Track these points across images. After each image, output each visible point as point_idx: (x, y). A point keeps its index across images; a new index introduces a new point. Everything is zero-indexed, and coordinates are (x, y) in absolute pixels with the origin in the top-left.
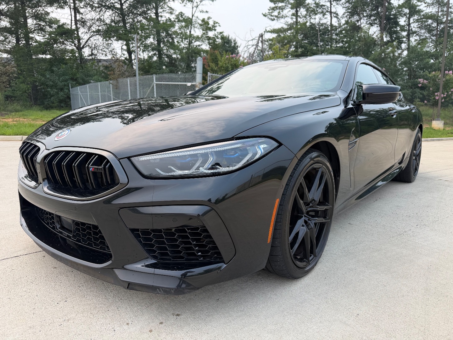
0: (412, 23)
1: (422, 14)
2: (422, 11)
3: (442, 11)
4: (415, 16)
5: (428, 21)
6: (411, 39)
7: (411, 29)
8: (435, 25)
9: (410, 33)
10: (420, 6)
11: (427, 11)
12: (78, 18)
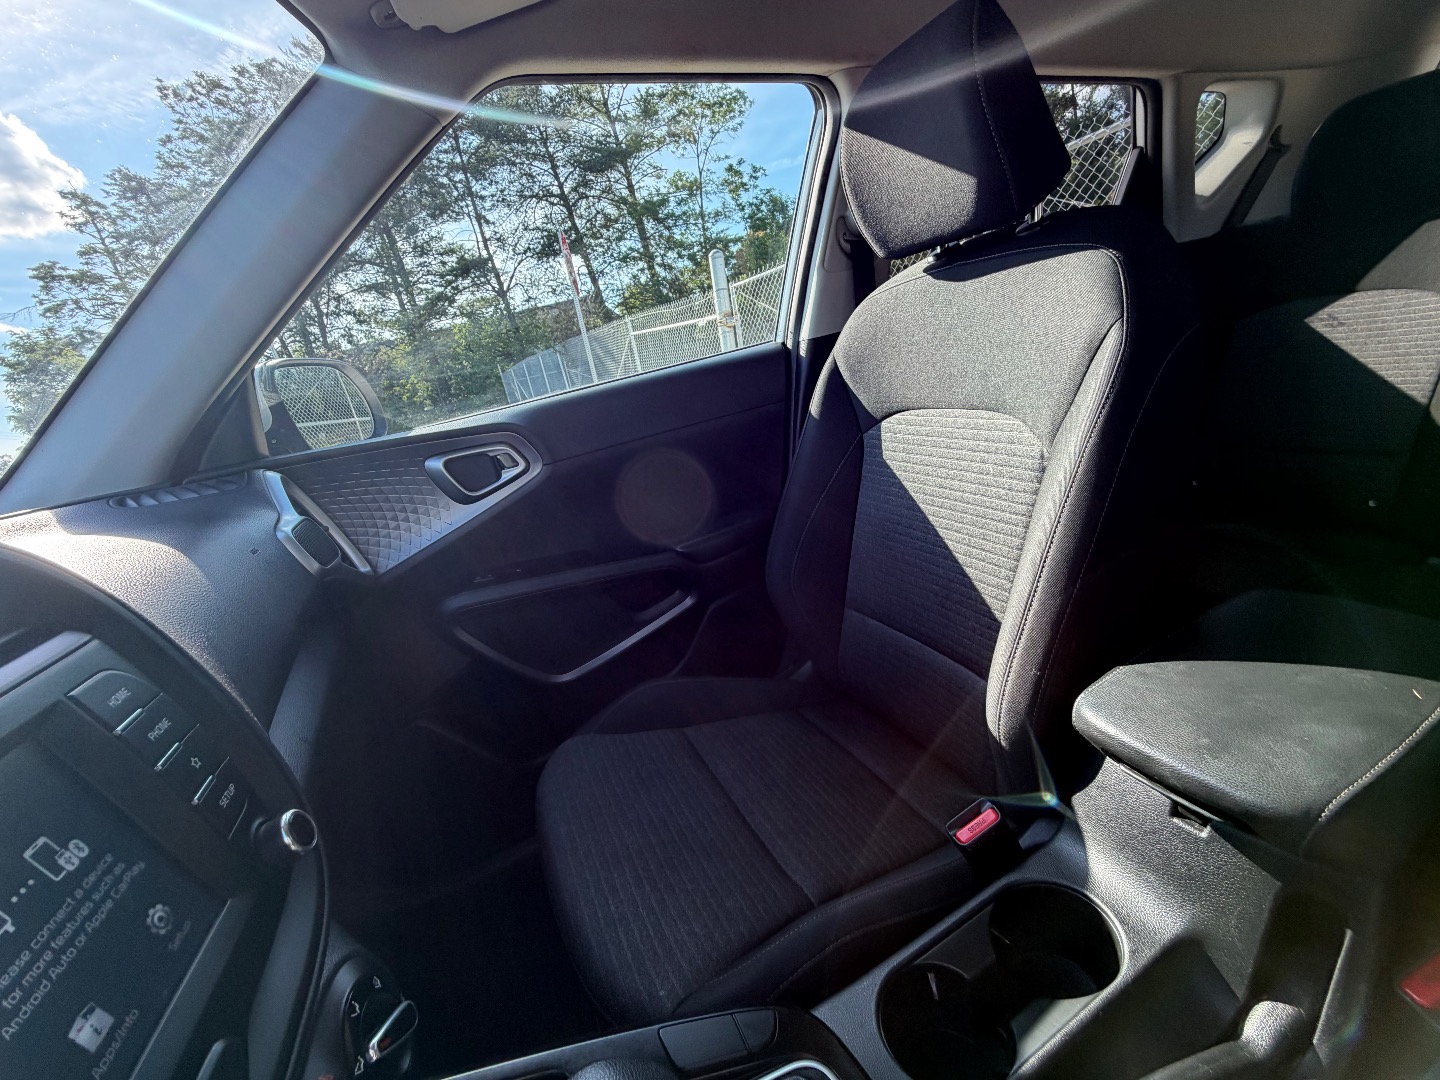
12: (488, 235)
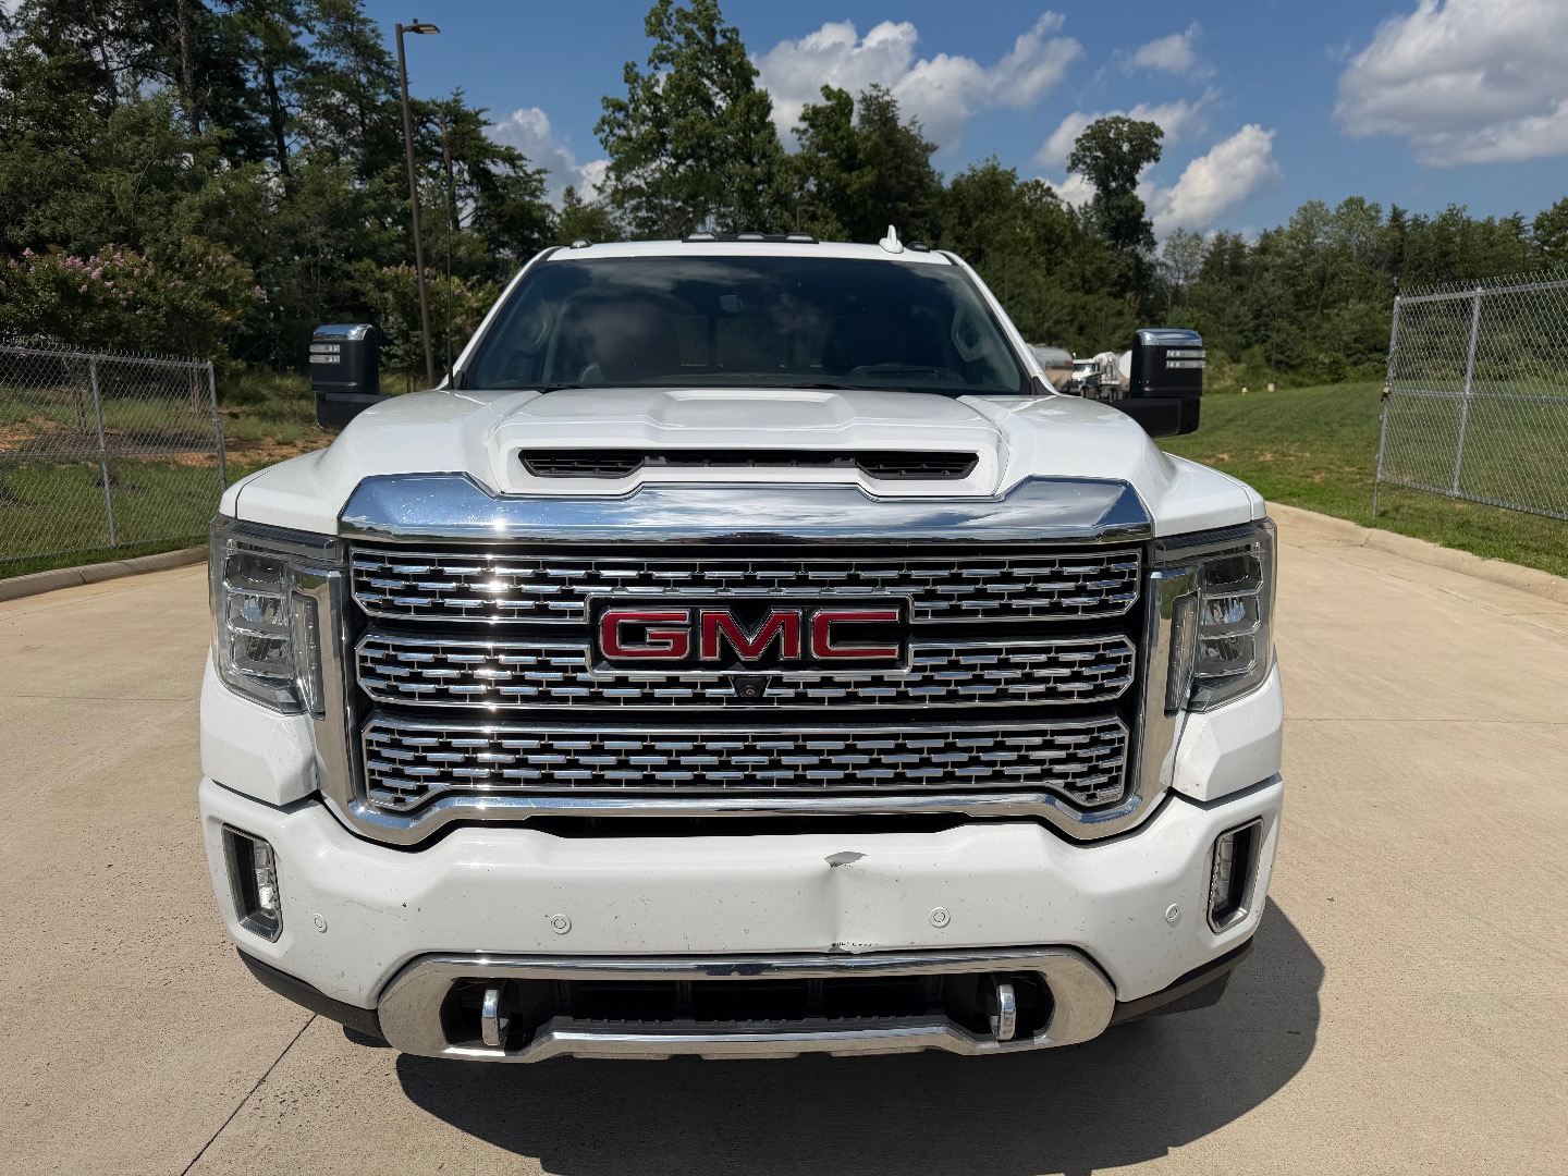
0: (280, 88)
1: (309, 63)
2: (306, 56)
3: (368, 70)
4: (288, 68)
5: (333, 95)
6: (287, 141)
7: (283, 108)
8: (353, 110)
9: (280, 121)
10: (295, 36)
11: (321, 60)
